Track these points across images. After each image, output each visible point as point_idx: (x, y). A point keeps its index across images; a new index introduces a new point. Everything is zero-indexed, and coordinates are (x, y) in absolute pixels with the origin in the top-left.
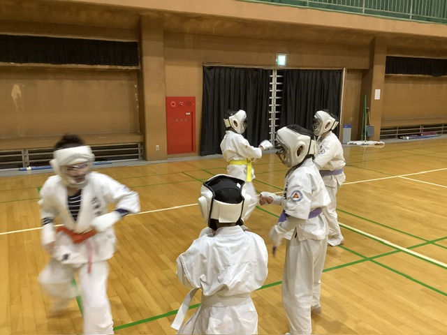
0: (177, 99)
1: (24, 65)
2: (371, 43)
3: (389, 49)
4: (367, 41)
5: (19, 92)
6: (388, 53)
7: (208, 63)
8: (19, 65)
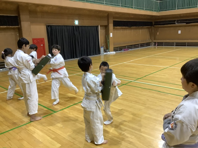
0: (37, 39)
2: (107, 15)
3: (114, 18)
4: (106, 15)
6: (113, 19)
7: (48, 24)
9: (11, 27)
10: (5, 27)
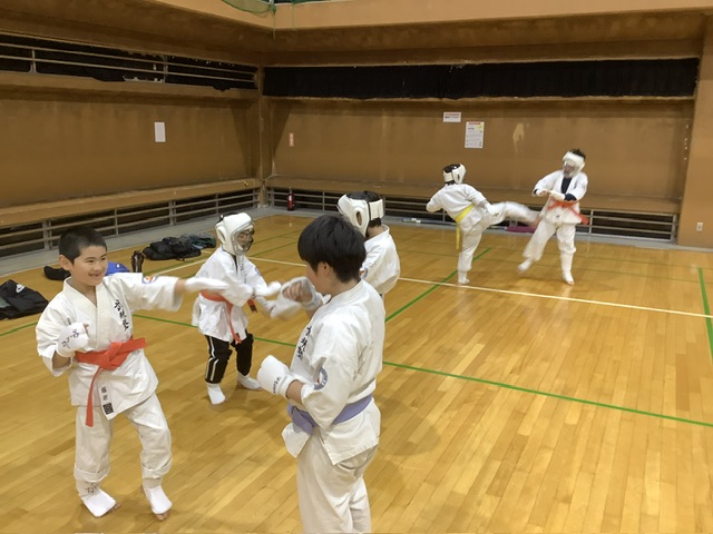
1: (532, 99)
5: (522, 133)
8: (523, 99)
9: (659, 98)
10: (639, 98)
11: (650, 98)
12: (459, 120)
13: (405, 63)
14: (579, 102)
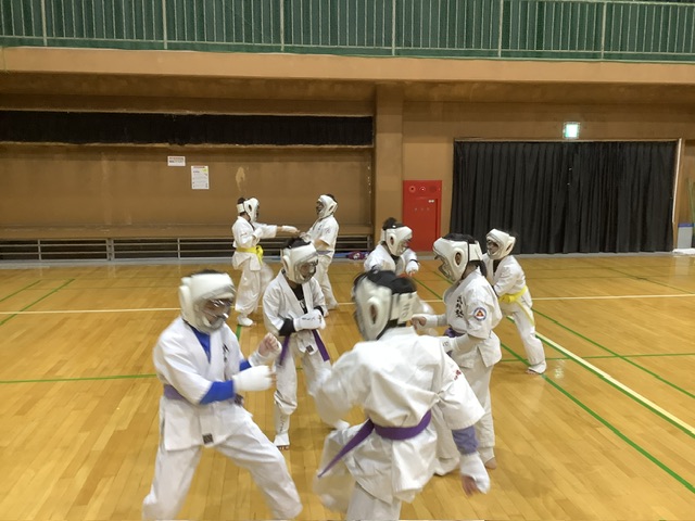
0: (418, 184)
1: (248, 146)
5: (244, 176)
7: (462, 138)
8: (243, 146)
11: (343, 146)
12: (183, 164)
13: (125, 111)
14: (289, 149)
